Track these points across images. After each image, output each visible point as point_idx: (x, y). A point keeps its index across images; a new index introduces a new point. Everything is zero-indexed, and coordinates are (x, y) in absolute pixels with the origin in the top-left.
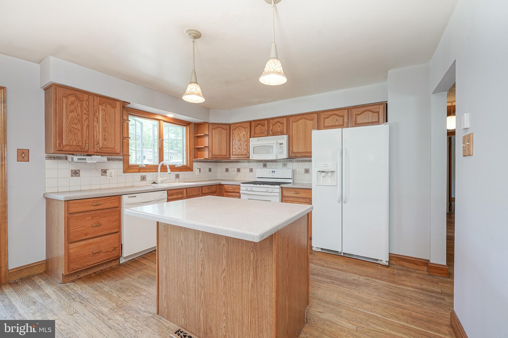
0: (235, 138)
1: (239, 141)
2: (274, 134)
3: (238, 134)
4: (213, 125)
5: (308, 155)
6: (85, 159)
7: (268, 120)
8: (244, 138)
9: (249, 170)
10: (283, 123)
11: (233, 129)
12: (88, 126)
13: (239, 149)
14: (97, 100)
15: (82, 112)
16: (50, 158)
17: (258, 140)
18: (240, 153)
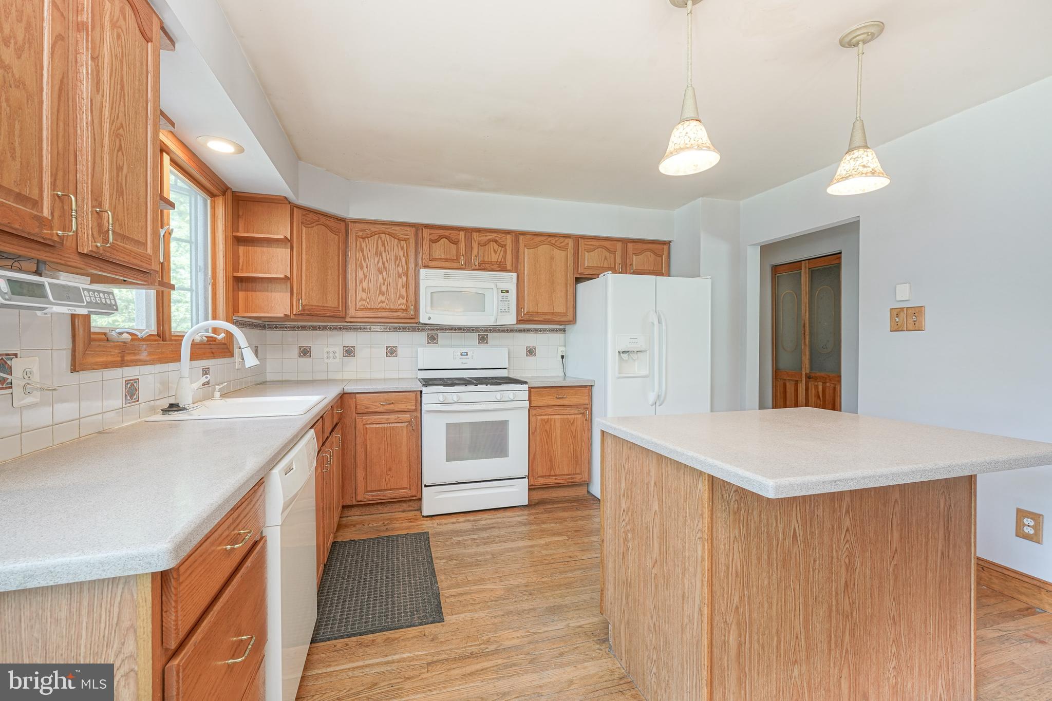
0: (365, 261)
1: (381, 273)
2: (483, 267)
3: (376, 253)
4: (305, 213)
5: (557, 320)
7: (469, 231)
8: (398, 265)
9: (383, 351)
10: (504, 246)
11: (357, 237)
13: (382, 293)
17: (447, 277)
18: (383, 305)
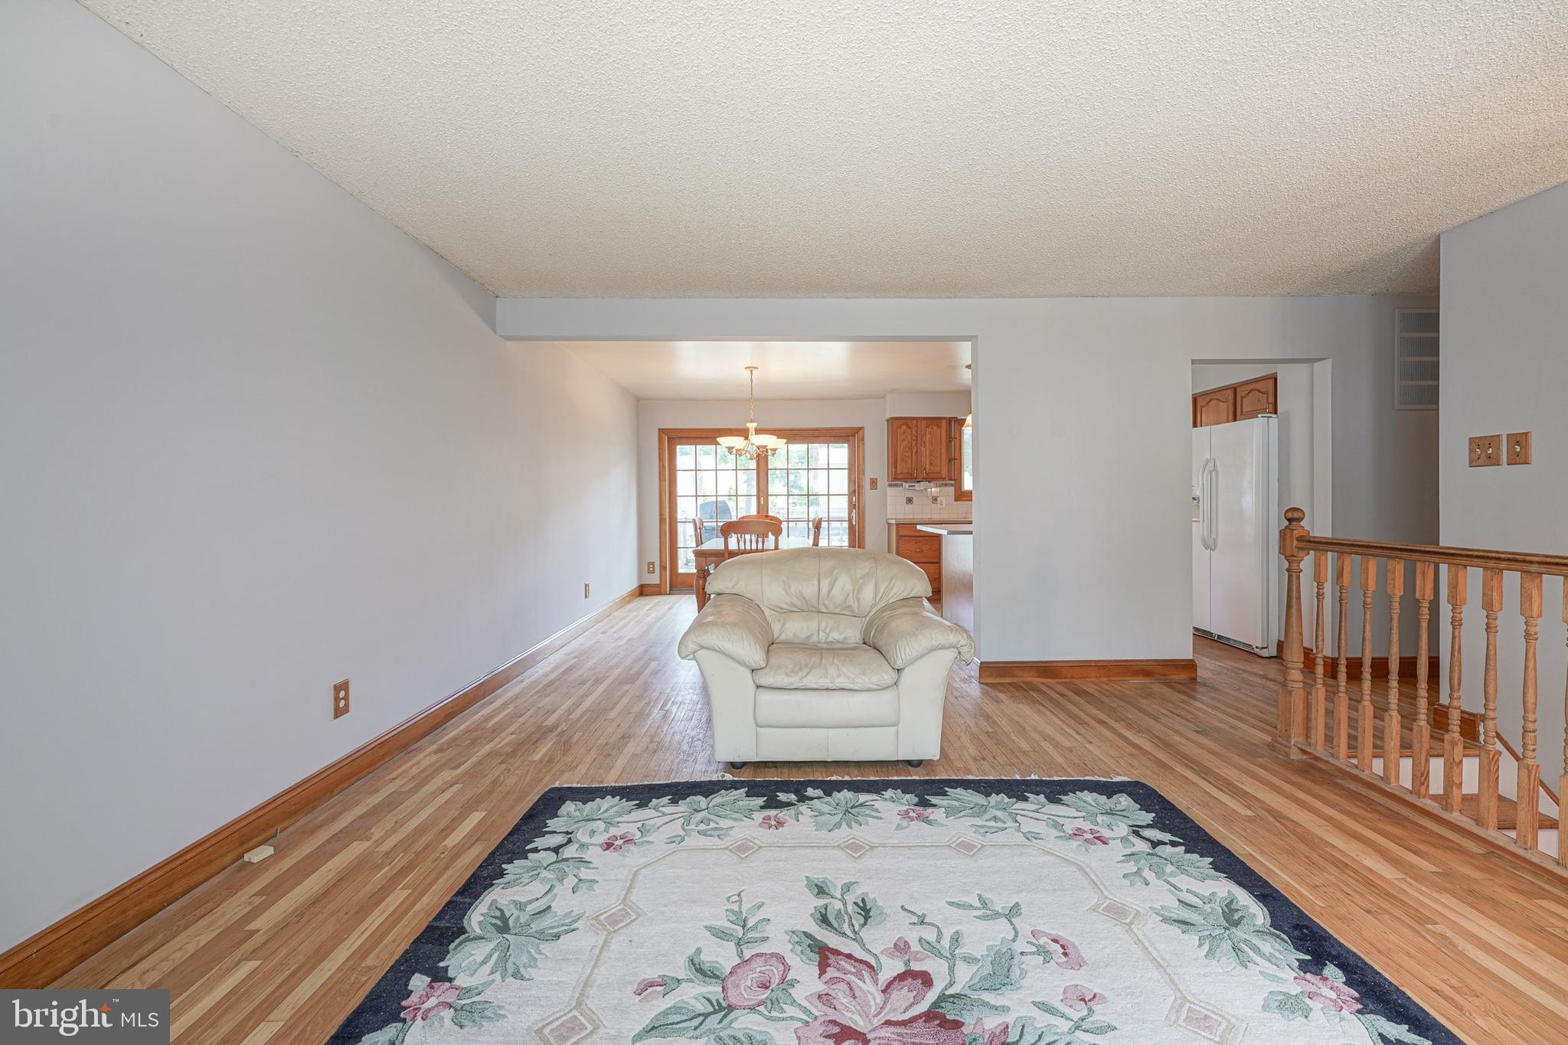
6: (914, 486)
12: (917, 452)
14: (924, 423)
15: (912, 439)
16: (890, 486)
